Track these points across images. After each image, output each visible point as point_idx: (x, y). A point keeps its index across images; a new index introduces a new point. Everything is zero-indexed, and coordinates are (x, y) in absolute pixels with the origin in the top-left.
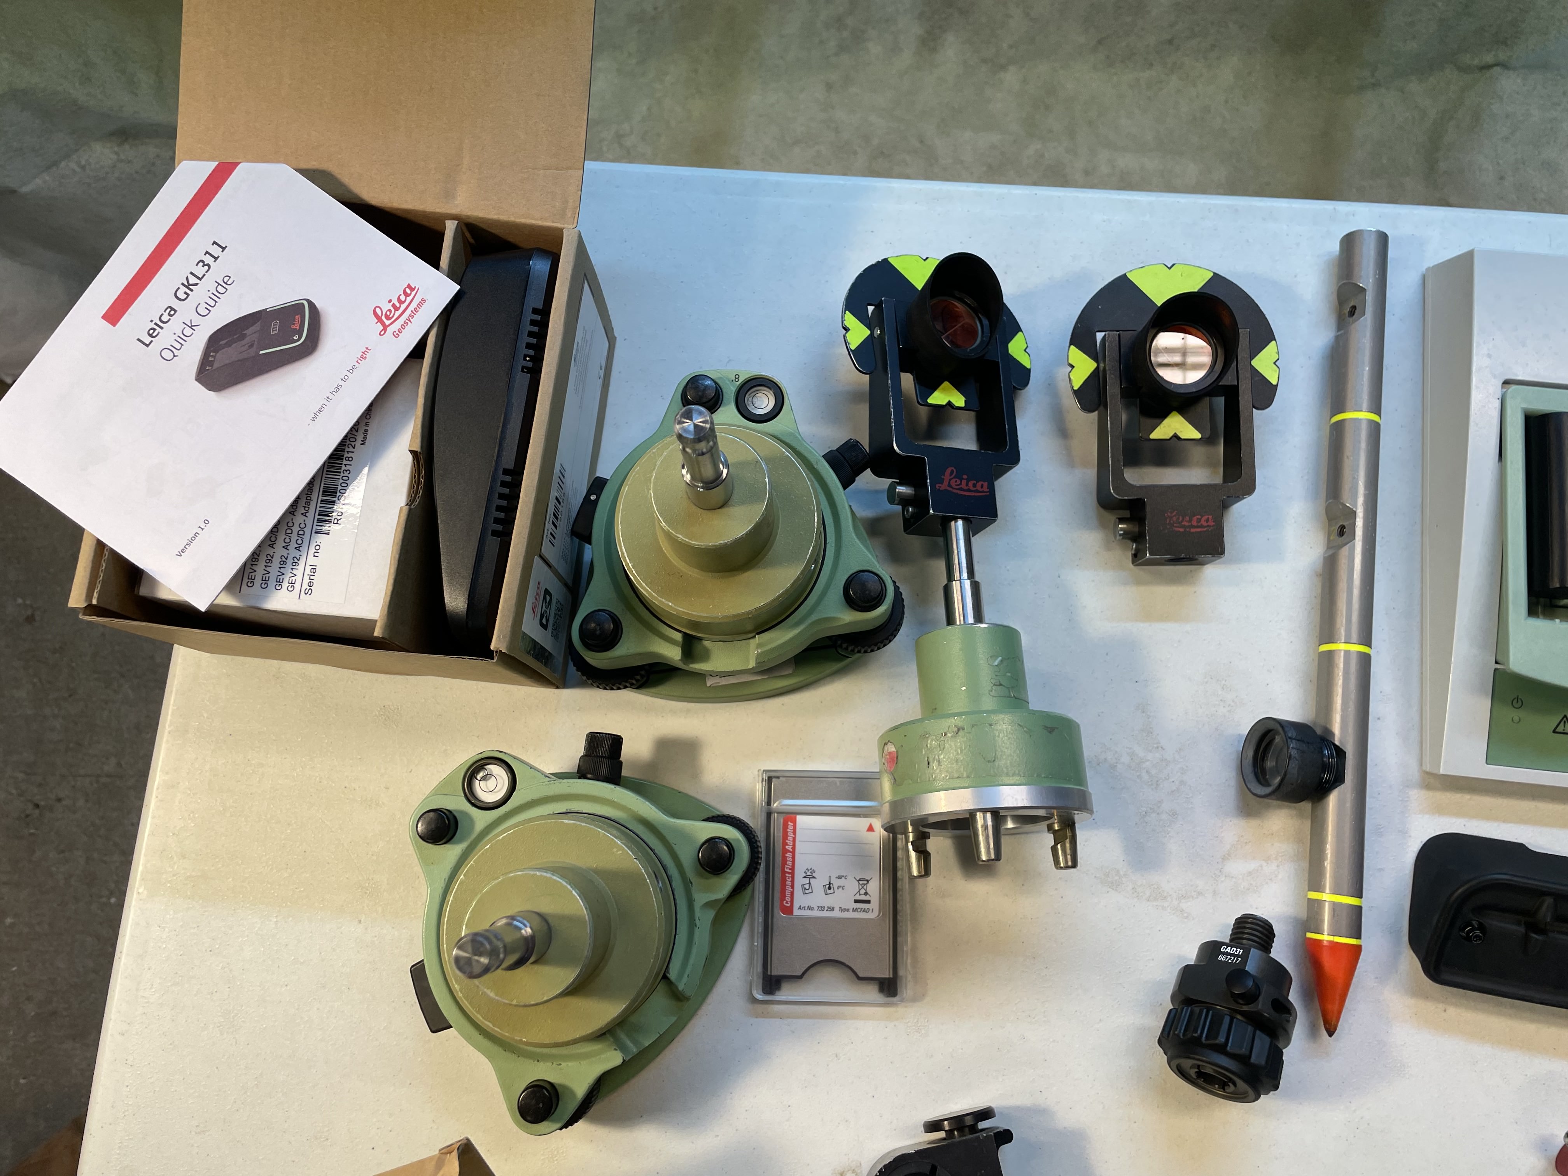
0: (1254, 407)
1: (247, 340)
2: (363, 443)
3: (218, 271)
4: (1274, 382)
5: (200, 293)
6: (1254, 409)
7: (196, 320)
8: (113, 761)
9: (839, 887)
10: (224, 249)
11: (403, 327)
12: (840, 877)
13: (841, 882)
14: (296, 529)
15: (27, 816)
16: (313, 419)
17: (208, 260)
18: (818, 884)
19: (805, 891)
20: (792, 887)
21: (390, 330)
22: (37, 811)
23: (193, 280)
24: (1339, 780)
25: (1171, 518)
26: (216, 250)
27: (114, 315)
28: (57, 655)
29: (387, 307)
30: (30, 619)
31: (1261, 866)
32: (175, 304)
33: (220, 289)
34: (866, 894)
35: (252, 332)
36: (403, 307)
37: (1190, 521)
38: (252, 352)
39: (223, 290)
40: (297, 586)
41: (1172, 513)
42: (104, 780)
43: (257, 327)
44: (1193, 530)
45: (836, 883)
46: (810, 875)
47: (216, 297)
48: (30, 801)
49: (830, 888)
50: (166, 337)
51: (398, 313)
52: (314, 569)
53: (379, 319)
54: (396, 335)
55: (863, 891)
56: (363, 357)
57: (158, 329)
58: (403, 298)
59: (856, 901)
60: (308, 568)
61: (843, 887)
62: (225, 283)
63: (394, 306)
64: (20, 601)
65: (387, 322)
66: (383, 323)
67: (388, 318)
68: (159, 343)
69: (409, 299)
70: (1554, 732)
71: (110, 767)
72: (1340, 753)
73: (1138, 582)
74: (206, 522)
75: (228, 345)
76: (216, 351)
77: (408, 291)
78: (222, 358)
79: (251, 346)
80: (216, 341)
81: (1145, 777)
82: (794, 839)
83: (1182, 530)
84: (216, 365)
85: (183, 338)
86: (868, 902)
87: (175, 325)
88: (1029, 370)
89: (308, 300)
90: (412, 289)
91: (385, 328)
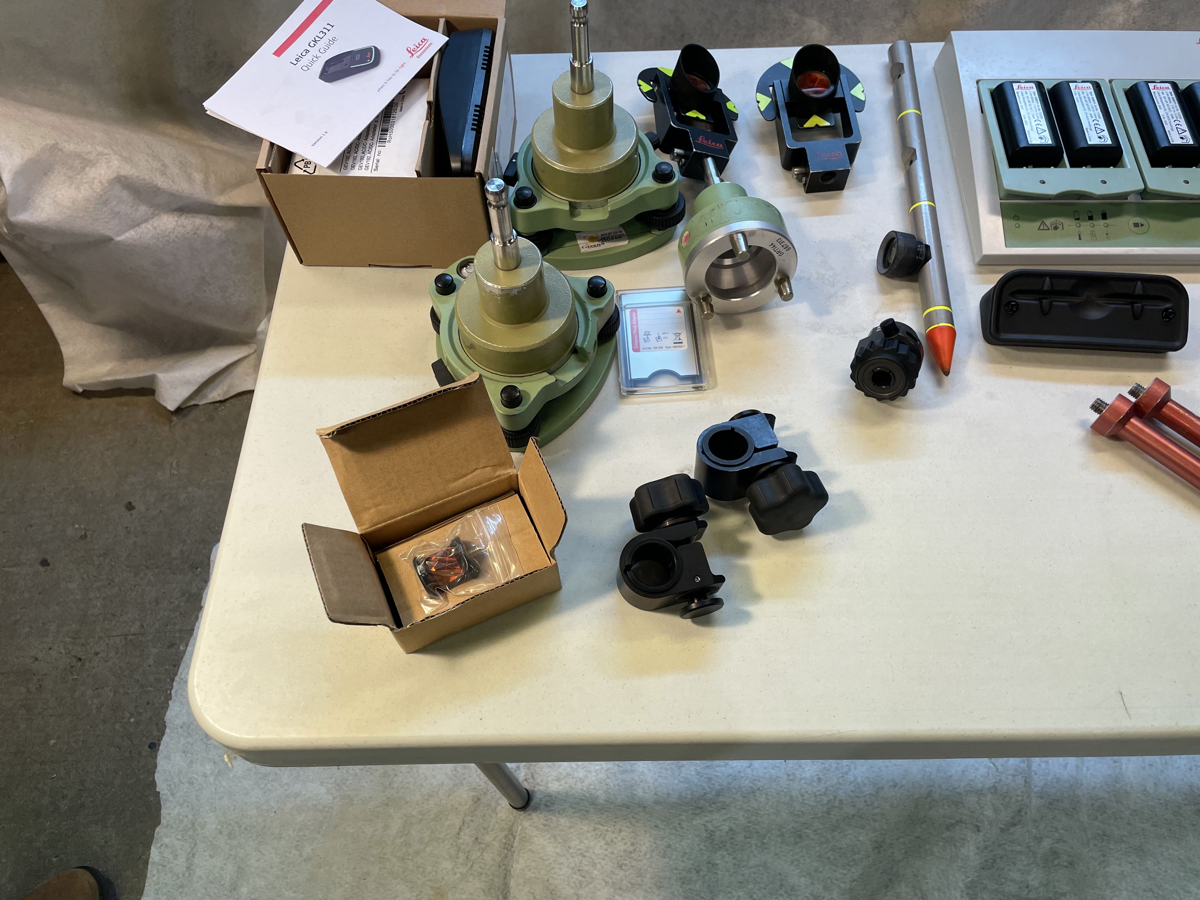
0: (856, 111)
1: (344, 62)
2: (401, 111)
3: (329, 35)
4: (863, 99)
5: (321, 44)
6: (856, 113)
7: (319, 54)
8: (138, 624)
9: (664, 338)
10: (332, 26)
11: (422, 54)
12: (664, 333)
13: (666, 335)
14: (368, 146)
15: (72, 667)
16: (378, 91)
17: (325, 31)
19: (645, 341)
20: (638, 339)
21: (415, 56)
22: (79, 664)
23: (317, 39)
24: (928, 257)
26: (329, 27)
27: (278, 53)
28: (101, 558)
29: (413, 47)
30: (84, 537)
32: (309, 48)
33: (331, 42)
34: (680, 339)
35: (347, 60)
36: (421, 47)
38: (347, 67)
39: (332, 43)
40: (370, 168)
42: (129, 637)
43: (349, 57)
46: (647, 334)
47: (328, 46)
48: (75, 656)
49: (659, 339)
50: (305, 61)
51: (418, 49)
52: (378, 161)
53: (410, 52)
54: (418, 57)
56: (402, 66)
57: (300, 58)
58: (421, 43)
59: (674, 343)
60: (375, 161)
61: (666, 338)
62: (334, 40)
63: (416, 46)
64: (77, 526)
65: (414, 53)
66: (411, 53)
67: (413, 51)
68: (300, 64)
69: (424, 44)
71: (134, 629)
72: (928, 247)
73: (810, 200)
74: (326, 132)
75: (335, 64)
76: (329, 67)
77: (423, 41)
78: (332, 70)
79: (346, 65)
80: (329, 63)
81: (826, 282)
82: (637, 320)
84: (329, 73)
85: (312, 62)
86: (682, 343)
87: (309, 57)
88: (737, 114)
89: (374, 47)
90: (425, 40)
91: (413, 55)
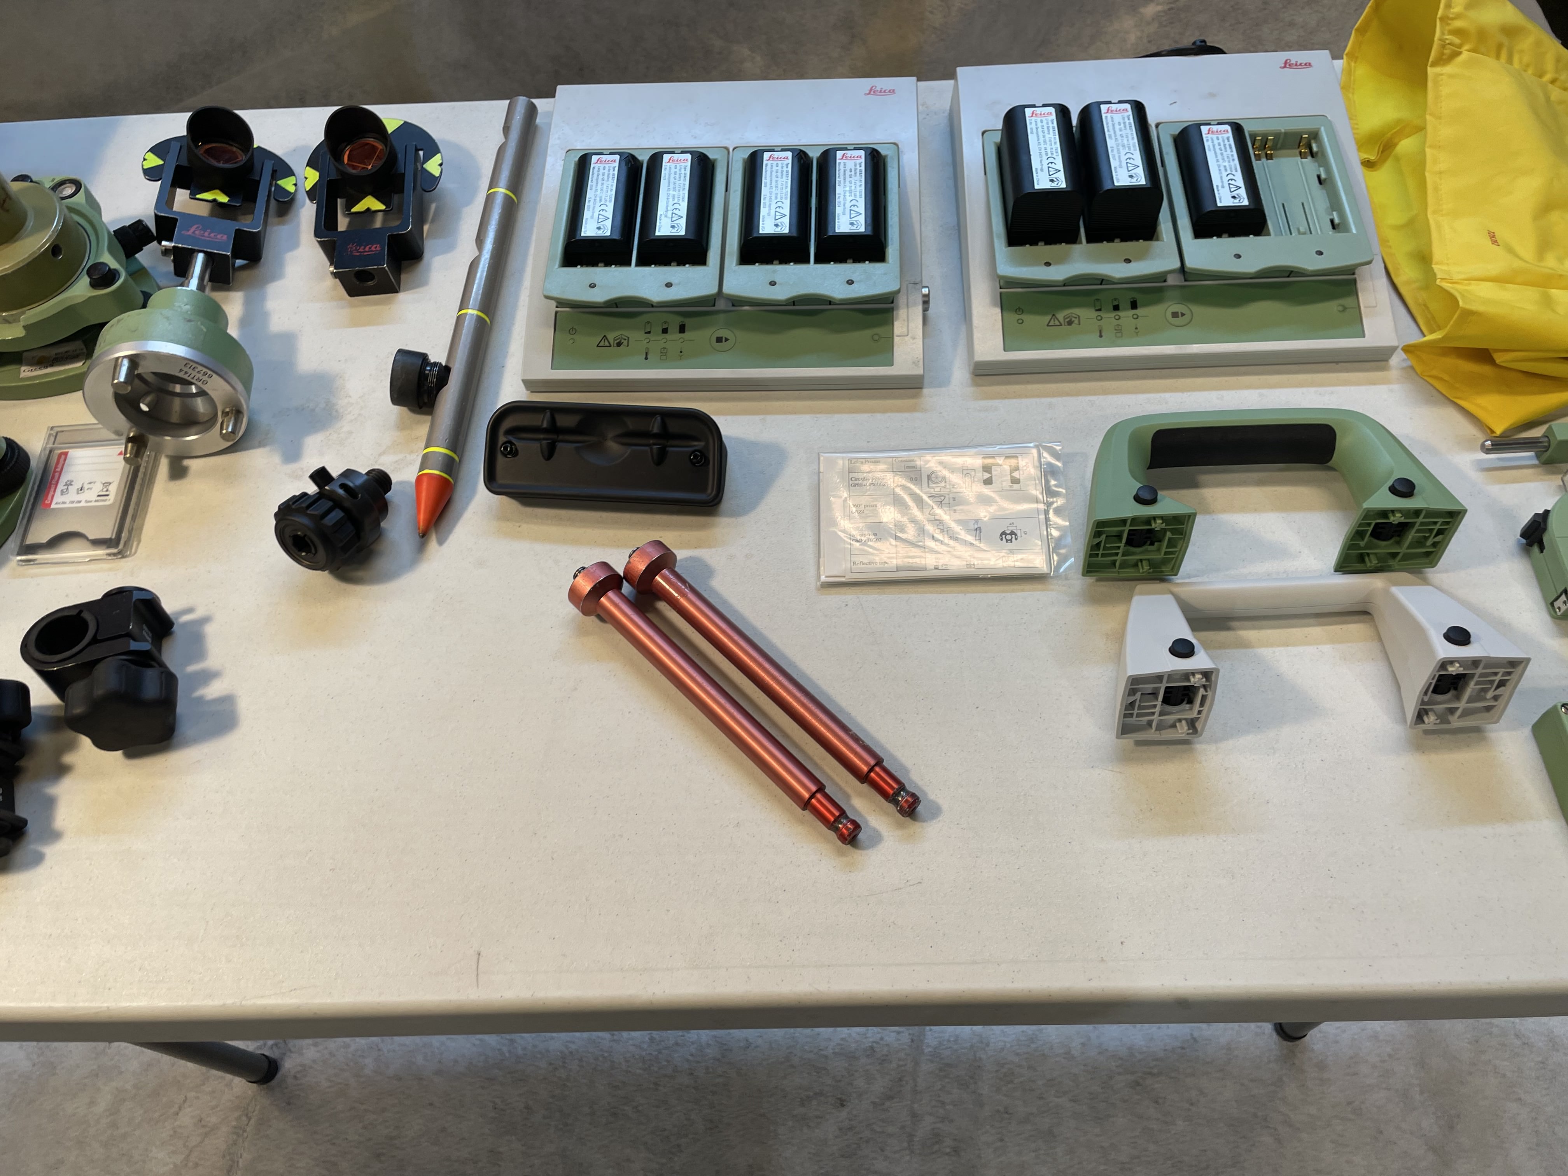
18: (73, 489)
25: (351, 248)
31: (406, 456)
37: (364, 249)
41: (353, 245)
44: (365, 254)
45: (86, 486)
55: (105, 489)
70: (598, 346)
83: (358, 254)
